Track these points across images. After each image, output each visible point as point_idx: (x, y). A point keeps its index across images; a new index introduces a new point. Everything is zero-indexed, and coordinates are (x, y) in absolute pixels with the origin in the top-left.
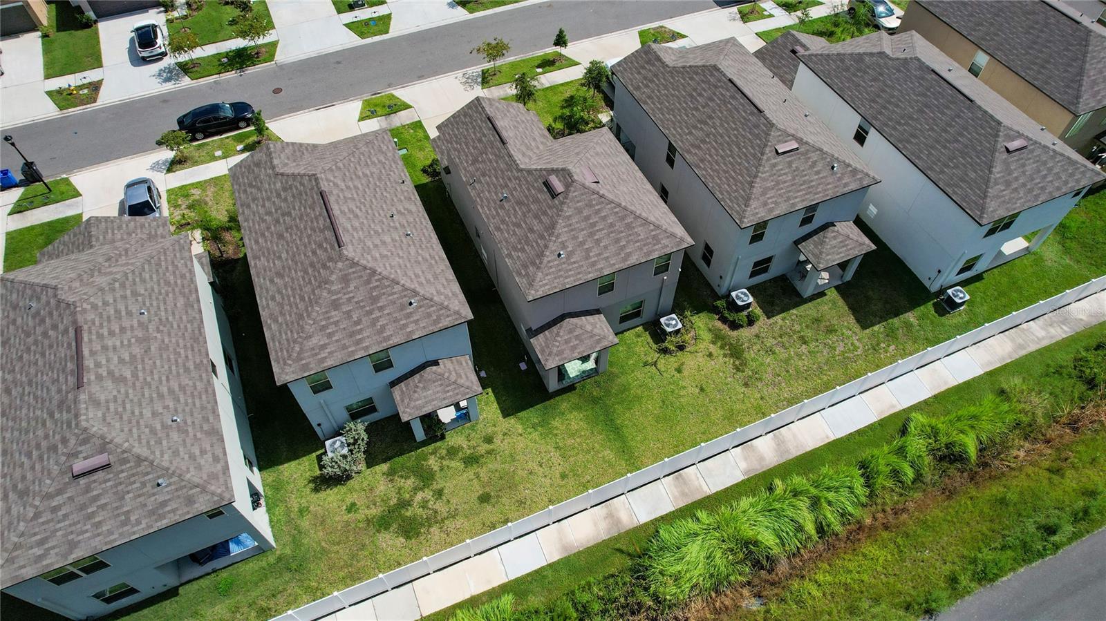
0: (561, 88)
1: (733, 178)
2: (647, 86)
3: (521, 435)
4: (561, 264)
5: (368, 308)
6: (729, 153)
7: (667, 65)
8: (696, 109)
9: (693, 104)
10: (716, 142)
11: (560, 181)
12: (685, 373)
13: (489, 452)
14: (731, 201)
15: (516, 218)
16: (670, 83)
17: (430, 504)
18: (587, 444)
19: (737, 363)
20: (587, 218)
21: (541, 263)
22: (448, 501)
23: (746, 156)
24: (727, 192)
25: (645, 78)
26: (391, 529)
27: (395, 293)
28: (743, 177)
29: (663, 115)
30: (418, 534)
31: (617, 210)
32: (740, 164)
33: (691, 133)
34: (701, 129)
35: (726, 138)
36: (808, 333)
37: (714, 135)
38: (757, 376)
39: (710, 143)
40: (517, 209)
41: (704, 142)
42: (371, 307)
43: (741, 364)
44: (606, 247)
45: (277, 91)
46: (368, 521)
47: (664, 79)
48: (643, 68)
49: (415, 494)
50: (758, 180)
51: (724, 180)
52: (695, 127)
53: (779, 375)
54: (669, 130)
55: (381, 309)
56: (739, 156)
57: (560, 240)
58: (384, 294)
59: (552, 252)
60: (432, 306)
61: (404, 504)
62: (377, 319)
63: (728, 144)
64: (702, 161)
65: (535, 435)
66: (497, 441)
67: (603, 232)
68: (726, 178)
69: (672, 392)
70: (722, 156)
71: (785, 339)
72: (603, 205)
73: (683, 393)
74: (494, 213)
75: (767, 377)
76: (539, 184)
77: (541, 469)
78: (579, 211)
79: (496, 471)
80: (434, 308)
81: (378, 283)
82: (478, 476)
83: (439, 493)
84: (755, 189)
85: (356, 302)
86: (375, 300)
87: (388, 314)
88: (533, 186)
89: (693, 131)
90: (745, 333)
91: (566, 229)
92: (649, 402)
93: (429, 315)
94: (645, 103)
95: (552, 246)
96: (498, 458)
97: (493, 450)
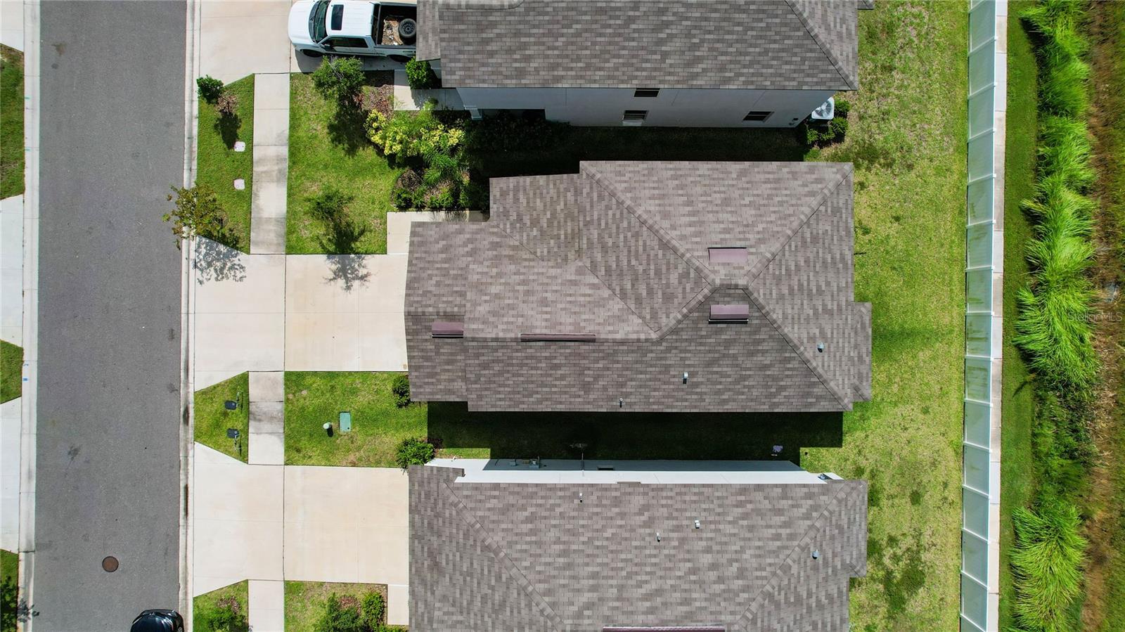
0: (301, 133)
1: (783, 50)
2: (528, 59)
3: (867, 436)
4: (829, 352)
5: (805, 611)
6: (740, 29)
7: (511, 7)
8: (632, 20)
9: (618, 18)
10: (710, 32)
11: (729, 303)
12: (872, 226)
13: (873, 475)
14: (812, 76)
15: (729, 376)
16: (549, 22)
17: (899, 552)
18: (906, 372)
19: (882, 161)
20: (791, 290)
21: (820, 377)
22: (904, 535)
23: (764, 11)
24: (795, 71)
25: (510, 51)
26: (906, 597)
27: (799, 573)
28: (789, 37)
29: (600, 69)
30: (922, 573)
31: (793, 245)
32: (768, 27)
33: (665, 55)
34: (671, 37)
35: (713, 15)
36: (882, 57)
37: (696, 27)
38: (905, 149)
39: (702, 41)
40: (720, 369)
41: (694, 47)
42: (805, 606)
43: (885, 158)
44: (828, 284)
45: (110, 565)
46: (890, 617)
47: (534, 27)
48: (487, 41)
49: (882, 564)
50: (811, 23)
51: (775, 63)
52: (661, 42)
53: (914, 125)
54: (636, 77)
55: (809, 595)
56: (755, 20)
57: (805, 341)
58: (795, 587)
59: (815, 357)
60: (824, 531)
61: (888, 579)
62: (818, 601)
63: (724, 20)
64: (722, 69)
65: (873, 421)
66: (863, 463)
67: (811, 278)
68: (773, 59)
69: (887, 253)
70: (737, 41)
71: (876, 87)
72: (783, 262)
73: (892, 243)
74: (696, 397)
75: (910, 138)
76: (705, 328)
77: (910, 429)
78: (781, 297)
79: (893, 476)
80: (828, 529)
81: (783, 593)
82: (891, 497)
83: (892, 540)
84: (821, 37)
85: (795, 624)
86: (799, 600)
87: (817, 587)
88: (702, 337)
89: (664, 48)
90: (853, 129)
91: (796, 327)
92: (887, 285)
93: (833, 538)
94: (559, 79)
95: (809, 355)
96: (881, 469)
97: (872, 471)
